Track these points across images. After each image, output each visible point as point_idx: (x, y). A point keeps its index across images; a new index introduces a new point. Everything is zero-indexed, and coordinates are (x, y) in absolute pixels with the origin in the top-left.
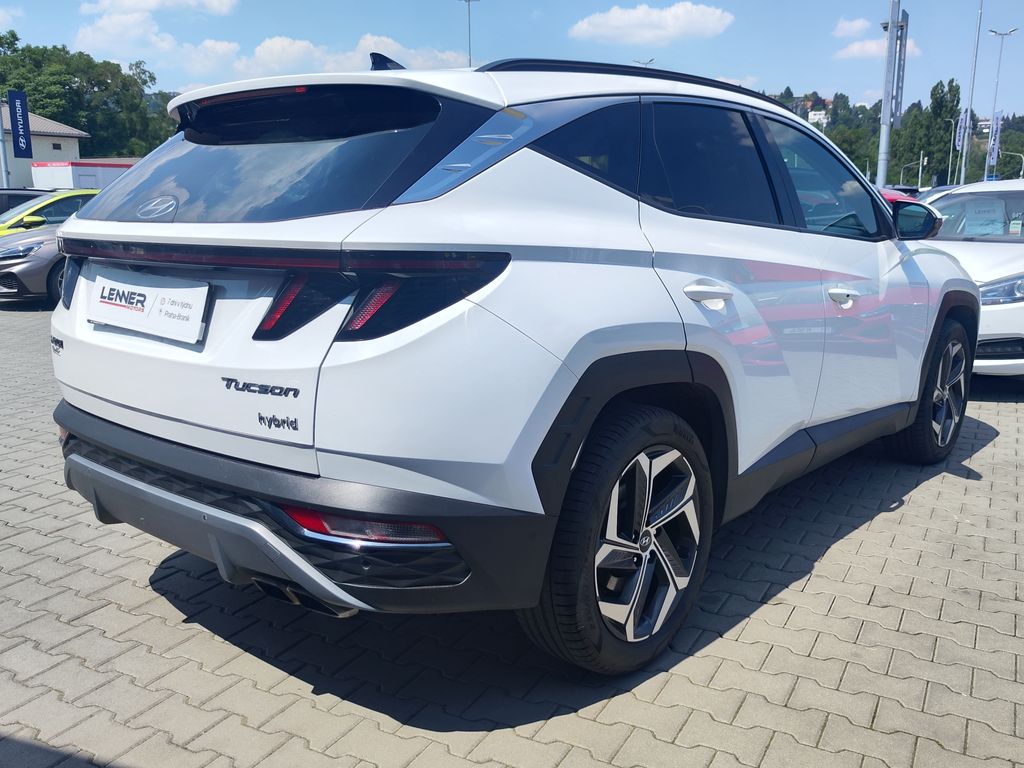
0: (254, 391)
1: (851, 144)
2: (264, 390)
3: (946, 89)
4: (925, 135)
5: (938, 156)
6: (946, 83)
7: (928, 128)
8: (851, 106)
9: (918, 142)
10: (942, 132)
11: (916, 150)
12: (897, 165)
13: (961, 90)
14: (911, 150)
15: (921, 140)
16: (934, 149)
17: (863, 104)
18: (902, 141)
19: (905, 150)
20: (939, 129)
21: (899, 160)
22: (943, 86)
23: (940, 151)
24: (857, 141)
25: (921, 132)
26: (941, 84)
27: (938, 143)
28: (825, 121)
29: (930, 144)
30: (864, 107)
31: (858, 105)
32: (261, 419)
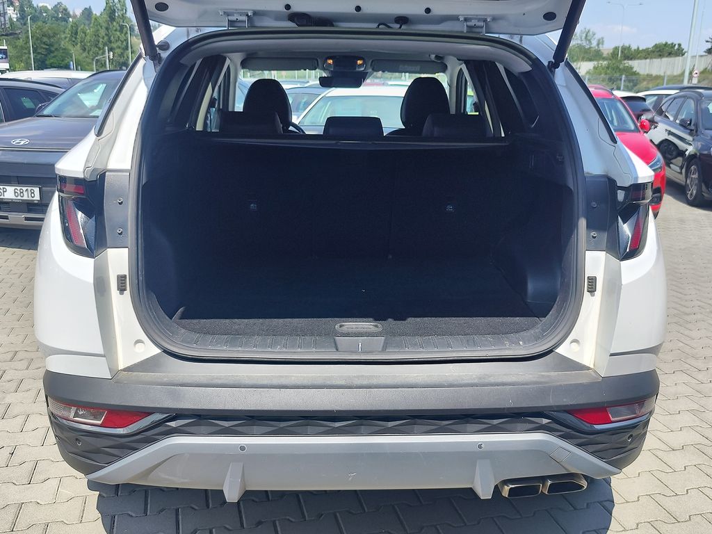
1: (49, 37)
4: (106, 35)
5: (118, 51)
7: (107, 29)
8: (35, 6)
9: (101, 40)
10: (118, 33)
11: (100, 45)
12: (87, 57)
14: (96, 46)
15: (103, 38)
16: (114, 45)
17: (45, 5)
18: (88, 38)
19: (91, 46)
20: (116, 30)
21: (88, 53)
23: (119, 47)
24: (54, 36)
25: (102, 32)
27: (117, 41)
28: (14, 16)
29: (110, 42)
30: (46, 7)
31: (41, 5)
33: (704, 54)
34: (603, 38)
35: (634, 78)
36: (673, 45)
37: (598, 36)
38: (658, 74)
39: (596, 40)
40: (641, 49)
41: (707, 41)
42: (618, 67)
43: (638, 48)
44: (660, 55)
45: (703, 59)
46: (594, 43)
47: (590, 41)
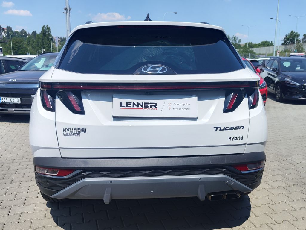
0: (228, 130)
1: (19, 43)
2: (232, 128)
3: (46, 28)
4: (42, 42)
5: (47, 48)
6: (46, 26)
7: (42, 39)
8: (13, 31)
9: (40, 44)
11: (40, 46)
12: (34, 51)
13: (51, 29)
14: (38, 46)
15: (41, 43)
16: (45, 46)
17: (17, 30)
18: (35, 43)
19: (36, 46)
20: (46, 40)
21: (35, 49)
22: (45, 27)
23: (47, 47)
24: (21, 43)
25: (41, 41)
26: (44, 26)
27: (46, 44)
28: (5, 35)
29: (44, 45)
30: (18, 31)
31: (15, 30)
32: (230, 138)
33: (281, 45)
34: (240, 39)
36: (269, 42)
38: (263, 53)
41: (282, 40)
42: (247, 51)
43: (255, 43)
44: (264, 46)
45: (281, 47)
46: (237, 41)
47: (236, 41)
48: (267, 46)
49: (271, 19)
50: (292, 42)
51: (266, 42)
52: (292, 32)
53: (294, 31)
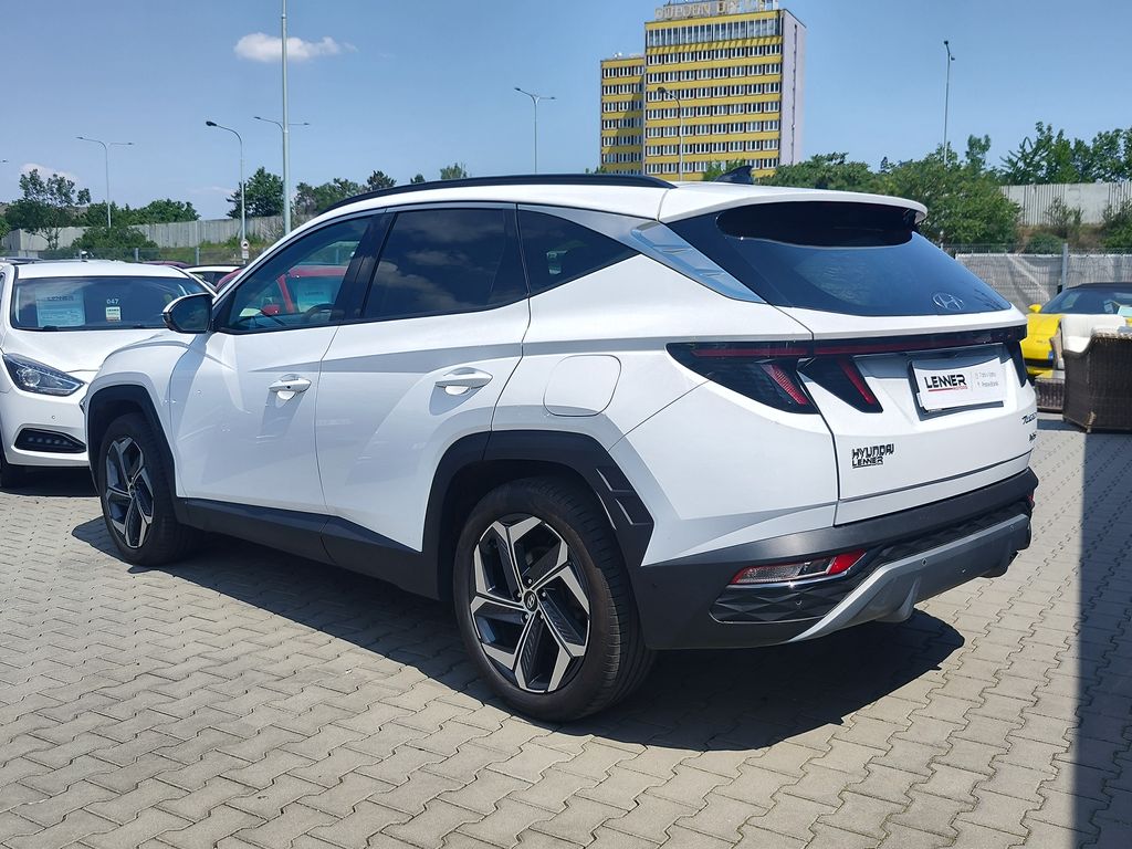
33: (228, 217)
34: (87, 190)
35: (150, 250)
36: (180, 206)
37: (78, 188)
38: (166, 245)
39: (77, 193)
40: (132, 209)
41: (229, 201)
42: (123, 236)
43: (127, 207)
44: (163, 219)
45: (228, 224)
46: (75, 198)
47: (66, 195)
48: (175, 221)
49: (209, 124)
50: (263, 207)
51: (168, 203)
52: (261, 172)
53: (266, 172)
